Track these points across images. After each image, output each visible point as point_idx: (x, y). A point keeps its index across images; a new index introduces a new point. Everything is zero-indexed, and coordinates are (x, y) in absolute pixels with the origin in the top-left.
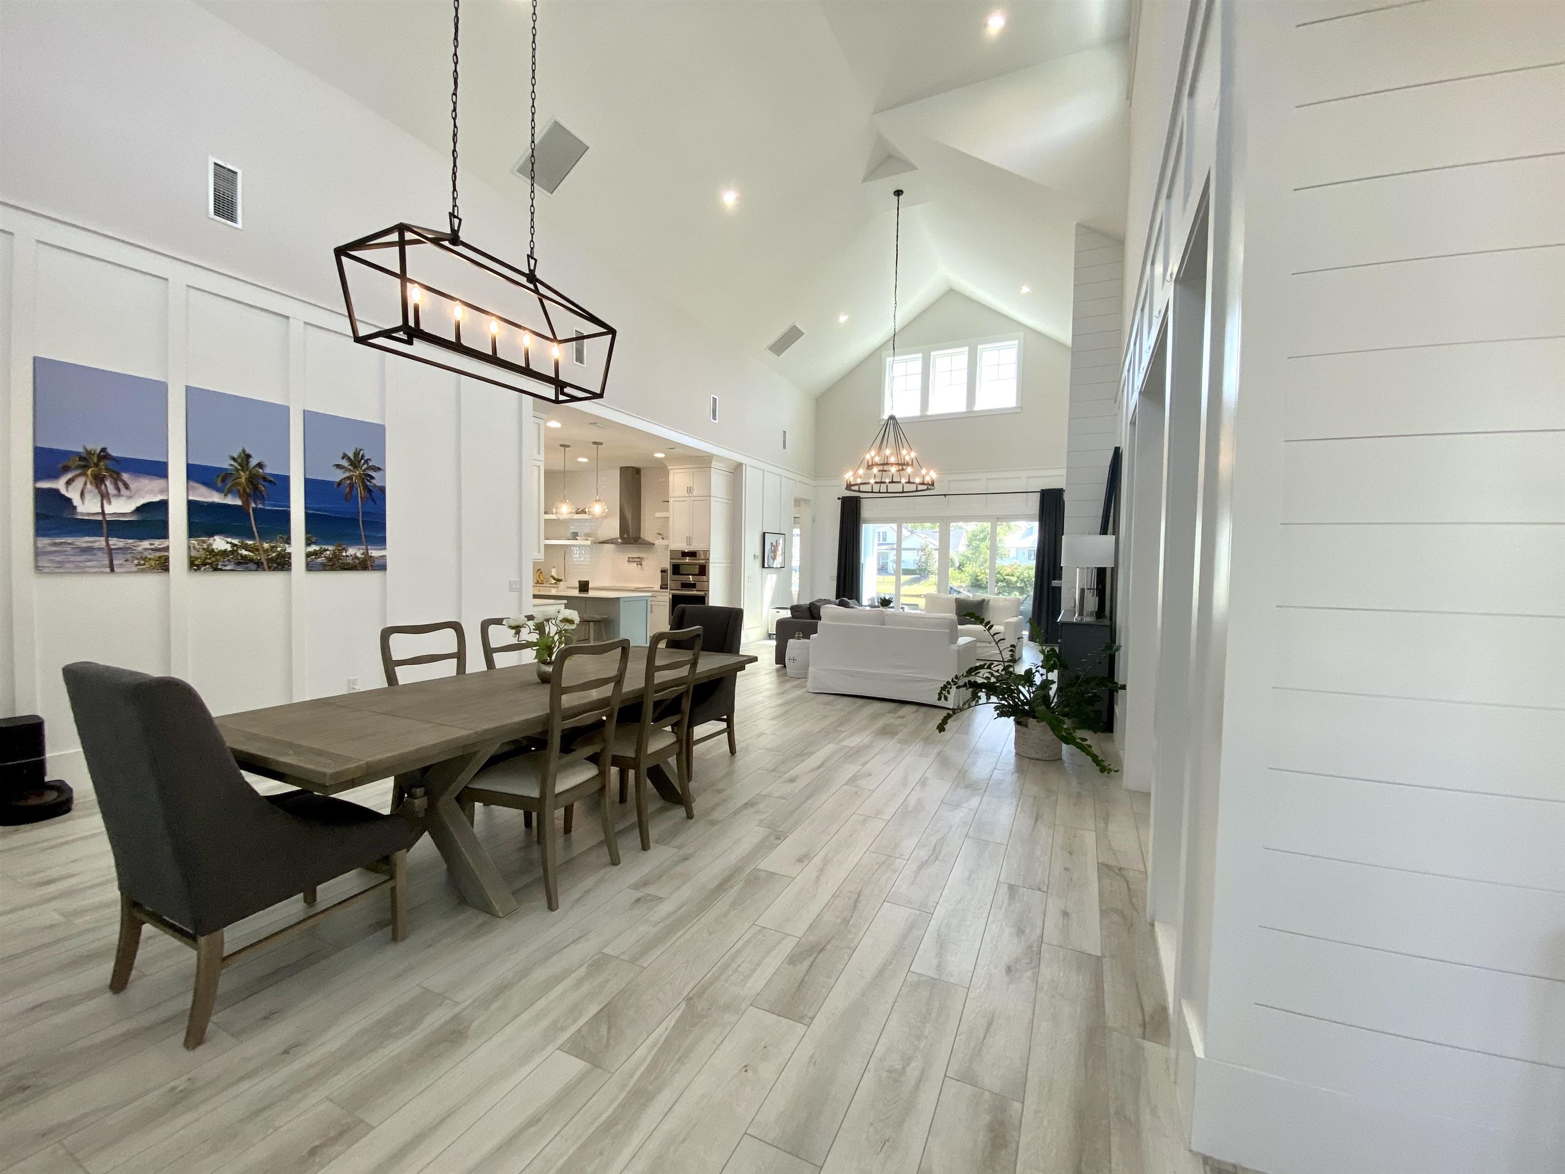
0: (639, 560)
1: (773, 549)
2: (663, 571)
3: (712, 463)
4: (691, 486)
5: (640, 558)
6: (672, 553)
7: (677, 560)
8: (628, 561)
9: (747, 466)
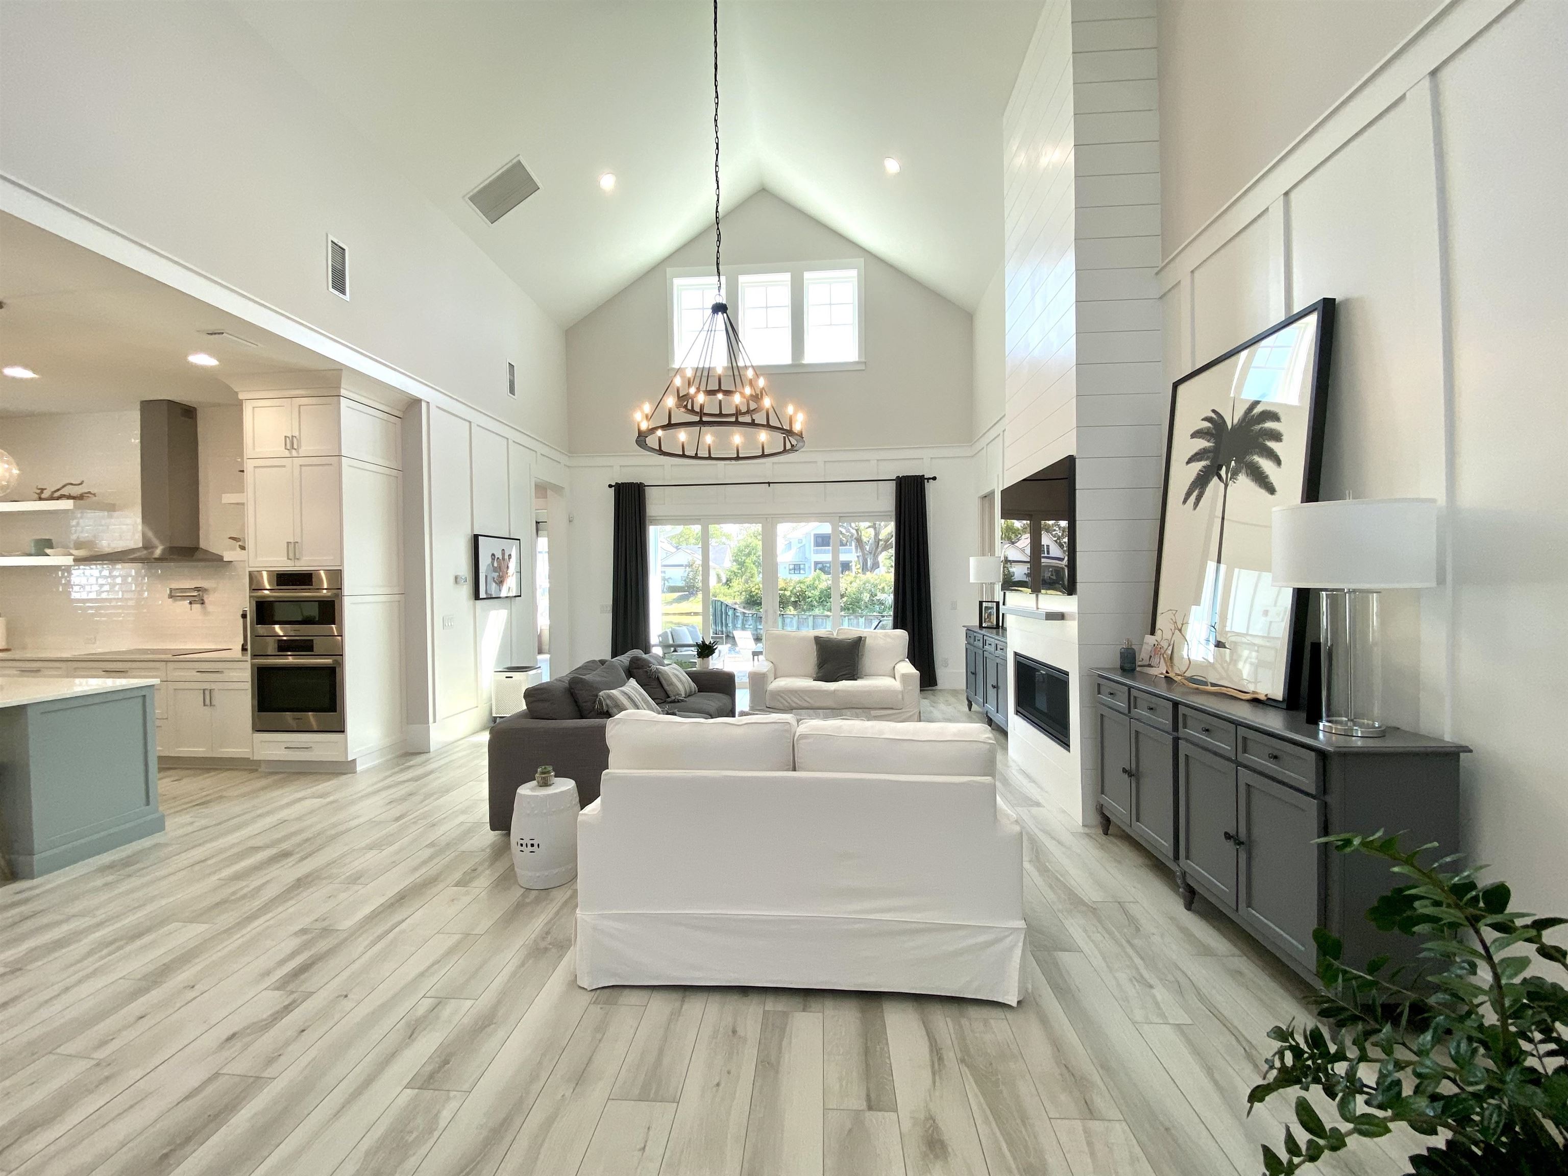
0: (195, 594)
1: (496, 565)
2: (244, 616)
3: (342, 386)
4: (297, 434)
5: (197, 589)
6: (254, 578)
7: (267, 592)
8: (171, 596)
9: (432, 407)
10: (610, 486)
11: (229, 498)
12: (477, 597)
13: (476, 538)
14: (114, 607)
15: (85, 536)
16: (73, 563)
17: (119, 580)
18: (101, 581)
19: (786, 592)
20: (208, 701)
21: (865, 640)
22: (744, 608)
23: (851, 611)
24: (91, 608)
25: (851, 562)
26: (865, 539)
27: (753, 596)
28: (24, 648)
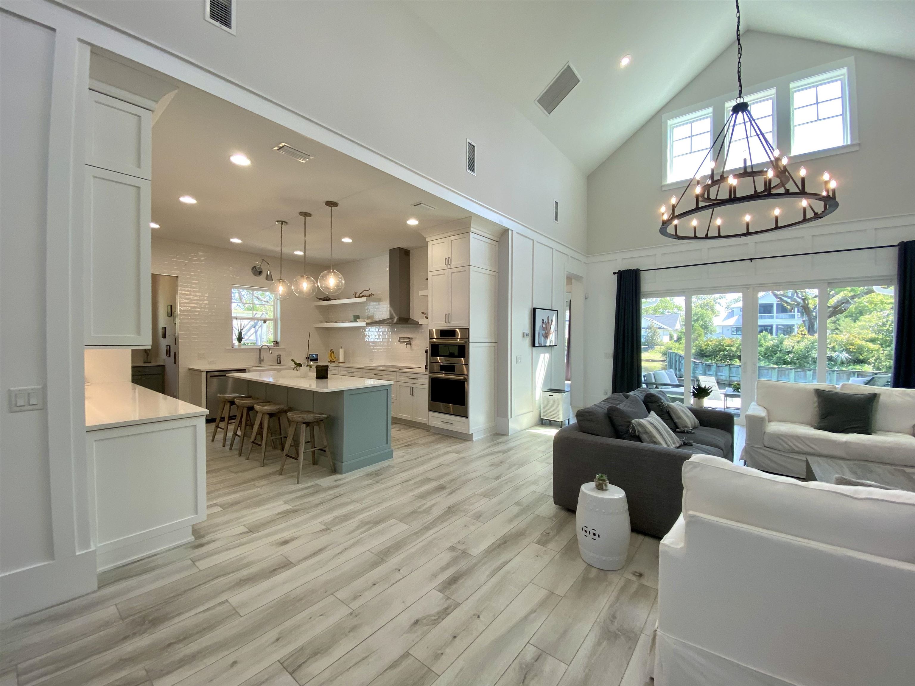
0: (408, 340)
1: (544, 326)
2: (426, 352)
3: (471, 226)
4: (450, 256)
5: (409, 338)
6: (430, 332)
7: (434, 340)
8: (399, 341)
9: (514, 233)
10: (614, 273)
11: (421, 293)
12: (534, 345)
13: (534, 310)
14: (380, 346)
15: (370, 314)
16: (366, 326)
17: (381, 333)
18: (376, 334)
19: (732, 348)
20: (411, 394)
21: (879, 397)
22: (695, 358)
23: (798, 365)
24: (372, 345)
25: (794, 325)
26: (811, 307)
27: (703, 350)
28: (349, 362)
